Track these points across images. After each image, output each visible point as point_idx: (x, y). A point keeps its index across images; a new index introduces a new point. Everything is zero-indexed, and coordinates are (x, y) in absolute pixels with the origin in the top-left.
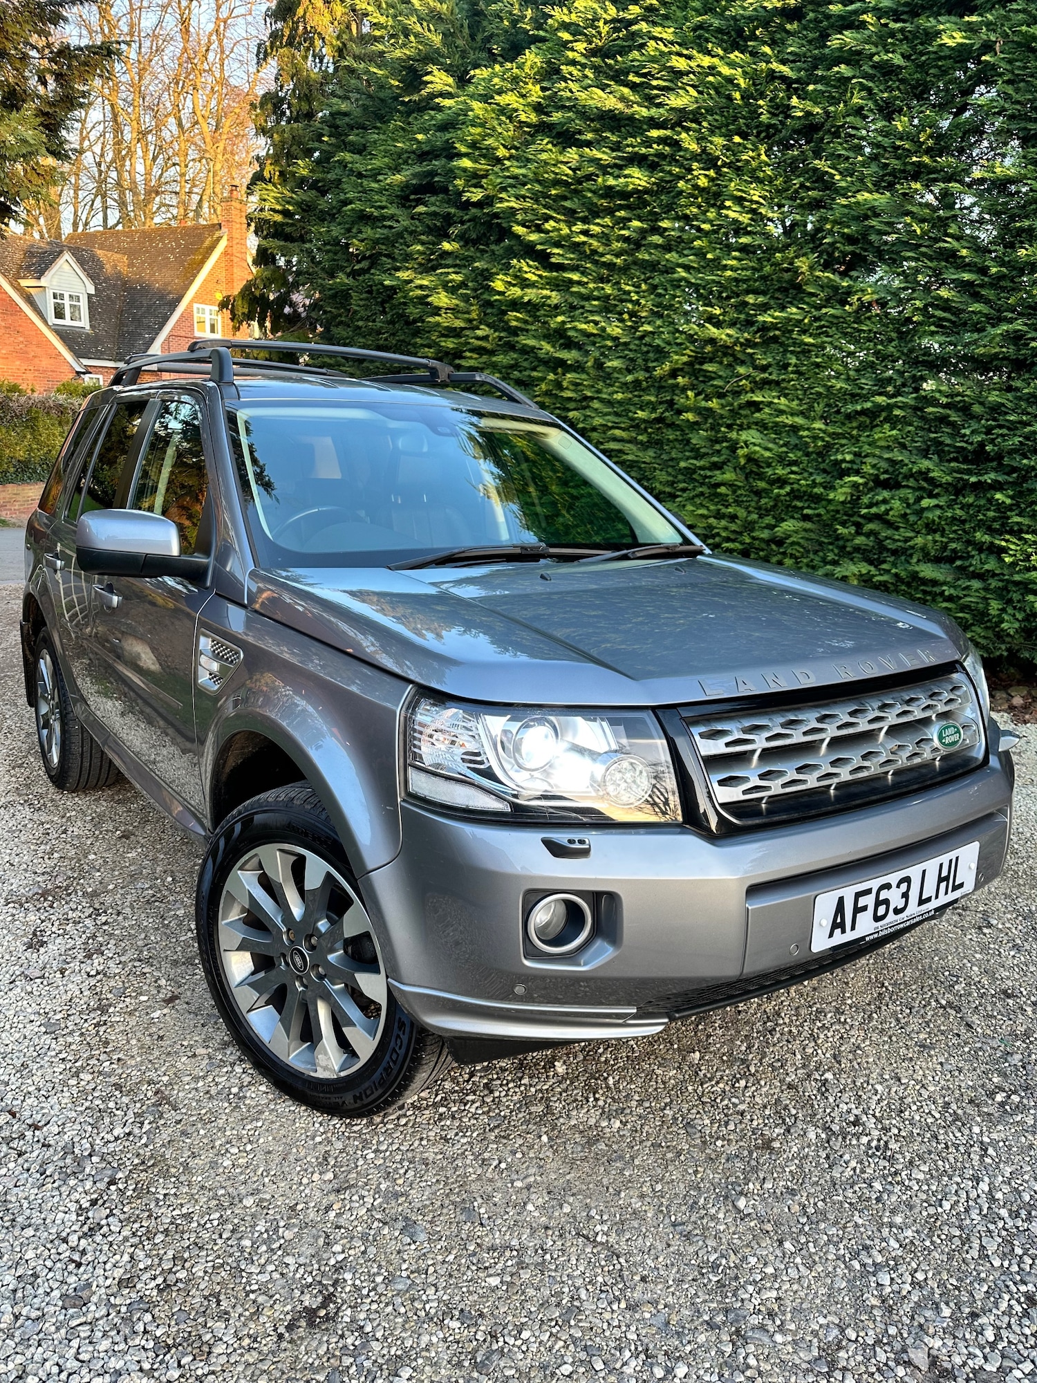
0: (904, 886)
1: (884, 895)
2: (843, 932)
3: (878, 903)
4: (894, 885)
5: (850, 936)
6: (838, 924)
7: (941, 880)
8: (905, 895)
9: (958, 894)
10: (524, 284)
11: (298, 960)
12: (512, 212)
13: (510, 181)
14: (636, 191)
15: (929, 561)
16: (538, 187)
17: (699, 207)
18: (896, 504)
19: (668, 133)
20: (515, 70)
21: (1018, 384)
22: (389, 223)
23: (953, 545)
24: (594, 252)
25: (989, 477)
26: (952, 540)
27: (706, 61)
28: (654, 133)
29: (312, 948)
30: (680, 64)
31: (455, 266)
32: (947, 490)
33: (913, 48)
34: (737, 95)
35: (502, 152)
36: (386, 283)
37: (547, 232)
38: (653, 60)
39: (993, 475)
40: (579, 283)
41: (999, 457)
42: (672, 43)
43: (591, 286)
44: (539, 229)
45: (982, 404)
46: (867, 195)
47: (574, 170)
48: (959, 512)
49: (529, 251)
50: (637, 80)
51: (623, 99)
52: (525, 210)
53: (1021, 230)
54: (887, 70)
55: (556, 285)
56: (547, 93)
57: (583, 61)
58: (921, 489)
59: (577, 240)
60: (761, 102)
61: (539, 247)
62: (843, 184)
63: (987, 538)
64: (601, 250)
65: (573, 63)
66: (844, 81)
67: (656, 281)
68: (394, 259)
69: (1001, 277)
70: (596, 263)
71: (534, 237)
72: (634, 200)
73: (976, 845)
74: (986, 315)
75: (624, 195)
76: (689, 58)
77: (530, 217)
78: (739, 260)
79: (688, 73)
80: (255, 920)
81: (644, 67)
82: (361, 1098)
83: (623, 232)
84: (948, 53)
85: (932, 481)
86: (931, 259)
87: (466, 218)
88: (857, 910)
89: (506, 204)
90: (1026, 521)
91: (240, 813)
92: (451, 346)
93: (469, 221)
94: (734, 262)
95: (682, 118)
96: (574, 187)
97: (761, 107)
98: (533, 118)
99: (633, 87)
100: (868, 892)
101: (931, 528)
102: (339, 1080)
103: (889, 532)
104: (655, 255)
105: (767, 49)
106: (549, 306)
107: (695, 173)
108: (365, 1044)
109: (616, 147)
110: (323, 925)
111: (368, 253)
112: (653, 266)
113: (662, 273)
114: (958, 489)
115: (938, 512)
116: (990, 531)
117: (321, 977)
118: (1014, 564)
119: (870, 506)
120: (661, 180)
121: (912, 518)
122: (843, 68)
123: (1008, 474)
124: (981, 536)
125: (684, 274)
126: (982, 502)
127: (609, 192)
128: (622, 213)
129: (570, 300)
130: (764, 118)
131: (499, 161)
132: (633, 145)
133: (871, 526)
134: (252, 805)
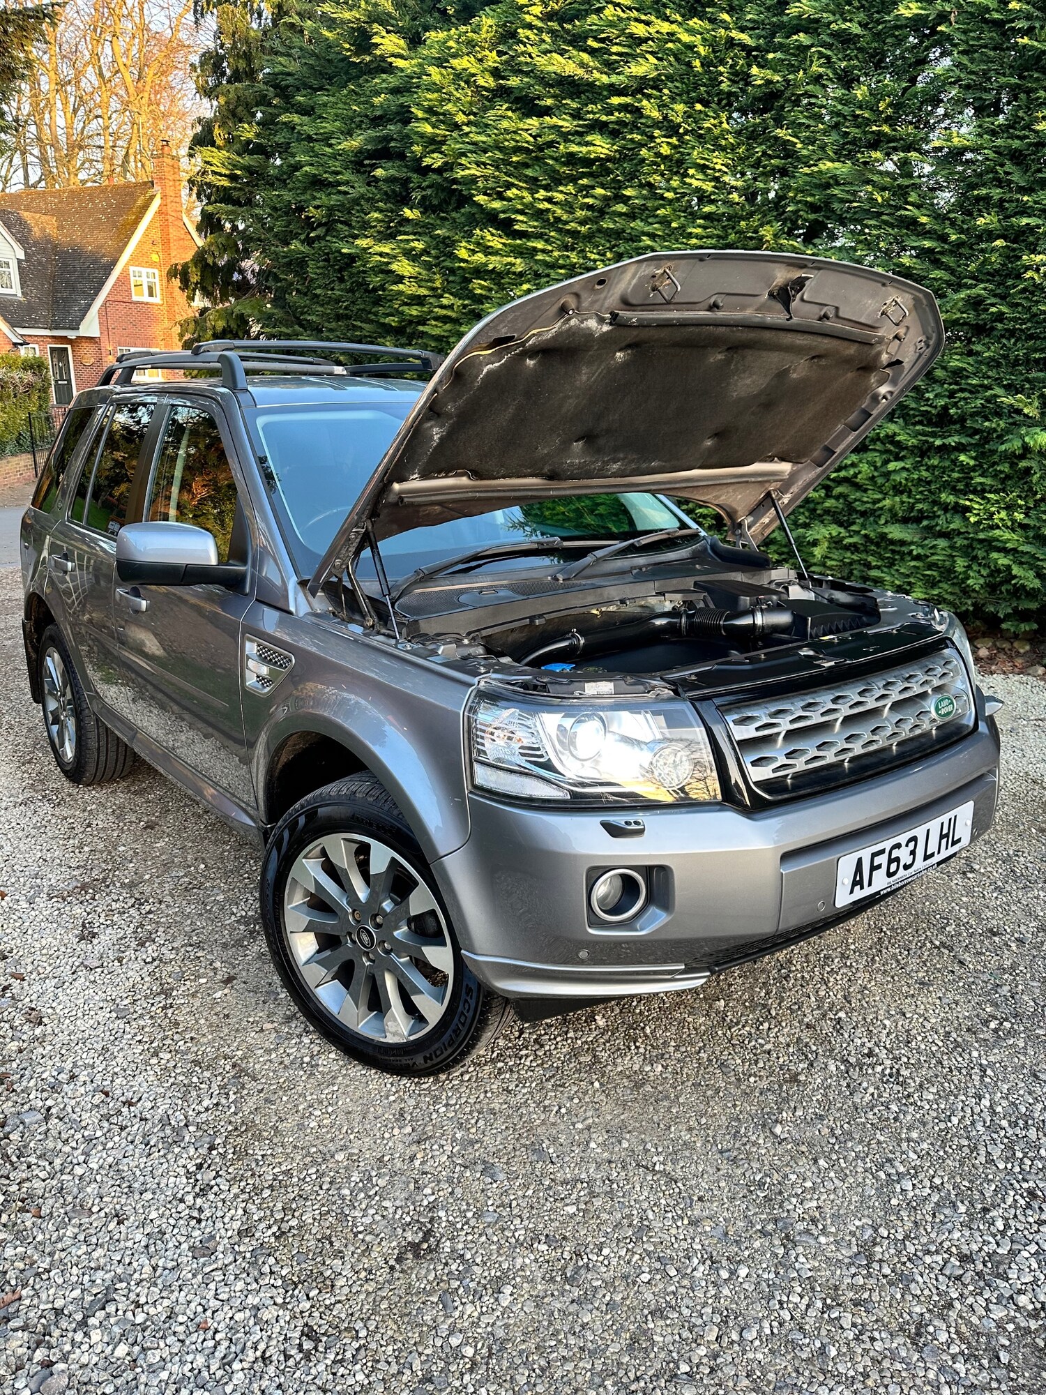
0: (912, 845)
1: (895, 854)
2: (862, 888)
3: (890, 861)
4: (903, 844)
5: (867, 891)
6: (857, 883)
7: (942, 837)
8: (913, 853)
9: (956, 848)
10: (488, 251)
11: (365, 938)
12: (473, 180)
13: (470, 147)
14: (598, 159)
15: (898, 521)
16: (499, 155)
17: (662, 175)
18: (864, 467)
19: (628, 100)
20: (470, 34)
21: (978, 348)
22: (342, 188)
23: (920, 506)
24: (558, 220)
25: (953, 440)
26: (918, 501)
27: (666, 27)
28: (615, 100)
29: (378, 926)
30: (639, 30)
31: (415, 234)
32: (912, 452)
33: (870, 16)
34: (697, 63)
35: (460, 118)
36: (344, 251)
37: (510, 200)
38: (611, 24)
39: (956, 439)
40: (543, 251)
41: (962, 420)
42: (630, 9)
43: (556, 254)
44: (501, 197)
45: (944, 368)
46: (829, 164)
47: (535, 137)
48: (925, 474)
49: (492, 219)
50: (595, 45)
51: (582, 65)
52: (486, 178)
53: (979, 199)
54: (845, 39)
55: (519, 252)
56: (504, 58)
57: (540, 24)
58: (888, 451)
59: (541, 206)
60: (721, 69)
61: (502, 216)
62: (805, 152)
63: (951, 499)
64: (565, 217)
65: (530, 26)
66: (803, 49)
67: (621, 250)
68: (350, 226)
69: (960, 244)
70: (559, 231)
71: (497, 205)
72: (597, 168)
73: (972, 803)
74: (947, 282)
75: (587, 162)
76: (648, 23)
77: (491, 184)
78: (705, 228)
79: (646, 40)
80: (319, 903)
81: (603, 31)
82: (431, 1059)
83: (586, 200)
84: (904, 22)
85: (898, 444)
86: (892, 226)
87: (424, 184)
88: (874, 868)
89: (467, 172)
90: (988, 481)
91: (302, 806)
92: (414, 313)
93: (428, 187)
94: (699, 231)
95: (641, 86)
96: (536, 153)
97: (721, 74)
98: (491, 83)
99: (592, 52)
100: (882, 852)
101: (898, 490)
102: (409, 1043)
103: (858, 494)
104: (620, 223)
105: (725, 17)
106: (514, 273)
107: (658, 141)
108: (433, 1009)
109: (576, 115)
110: (387, 905)
111: (324, 220)
112: (618, 234)
113: (627, 240)
114: (924, 451)
115: (905, 475)
116: (955, 491)
117: (388, 952)
118: (978, 523)
119: (838, 470)
120: (623, 147)
121: (880, 481)
122: (802, 38)
123: (971, 436)
124: (946, 497)
125: (649, 243)
126: (947, 463)
127: (571, 159)
128: (584, 181)
129: (535, 268)
130: (724, 86)
131: (457, 127)
132: (594, 111)
133: (840, 490)
134: (314, 798)
